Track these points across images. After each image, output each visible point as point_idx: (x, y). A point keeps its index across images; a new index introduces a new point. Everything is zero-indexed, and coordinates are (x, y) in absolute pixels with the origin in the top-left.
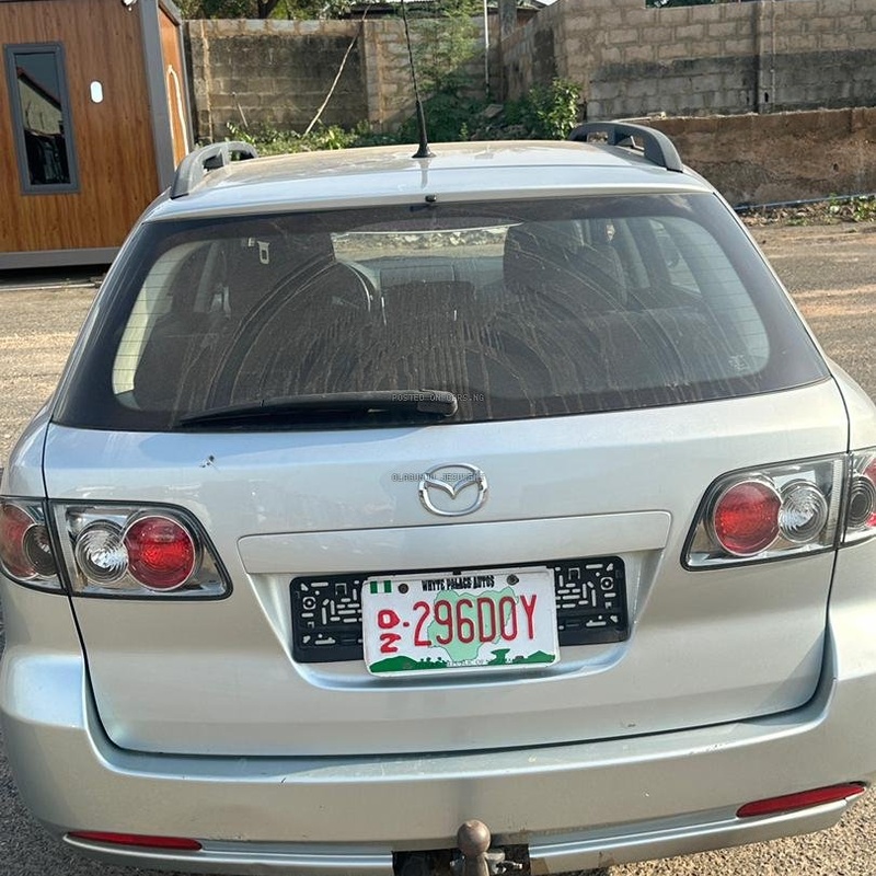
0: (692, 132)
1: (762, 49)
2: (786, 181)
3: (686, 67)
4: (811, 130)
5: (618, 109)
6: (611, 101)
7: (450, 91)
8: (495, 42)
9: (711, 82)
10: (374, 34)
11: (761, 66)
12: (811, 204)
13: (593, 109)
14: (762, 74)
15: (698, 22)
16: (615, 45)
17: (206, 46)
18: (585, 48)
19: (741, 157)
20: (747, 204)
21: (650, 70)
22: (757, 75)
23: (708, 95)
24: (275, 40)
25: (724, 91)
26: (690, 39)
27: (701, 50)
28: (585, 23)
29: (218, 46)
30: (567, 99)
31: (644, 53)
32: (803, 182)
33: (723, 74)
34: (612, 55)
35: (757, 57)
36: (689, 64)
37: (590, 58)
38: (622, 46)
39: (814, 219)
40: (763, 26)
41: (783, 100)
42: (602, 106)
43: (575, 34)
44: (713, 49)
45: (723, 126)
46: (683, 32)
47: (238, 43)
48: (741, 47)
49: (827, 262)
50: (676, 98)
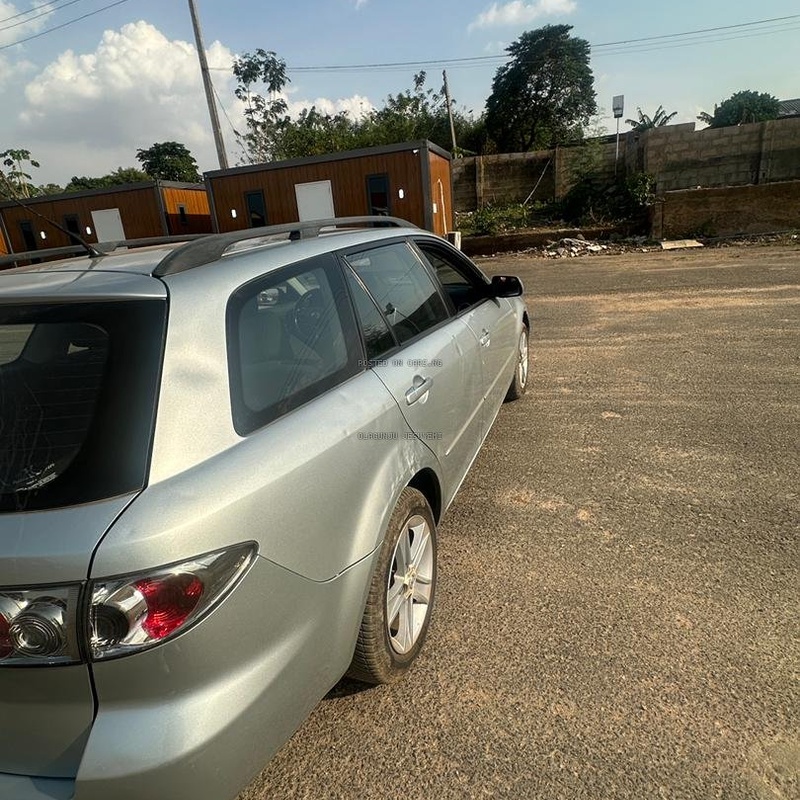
0: (711, 196)
1: (764, 148)
2: (766, 222)
3: (715, 161)
4: (787, 192)
5: (674, 185)
6: (670, 182)
7: (588, 181)
8: (621, 154)
9: (731, 168)
10: (560, 155)
11: (763, 157)
12: (780, 234)
13: (660, 186)
14: (762, 162)
15: (726, 136)
16: (675, 152)
17: (483, 167)
18: (658, 155)
19: (740, 209)
20: (741, 234)
21: (695, 164)
22: (759, 164)
23: (728, 176)
24: (514, 163)
25: (738, 173)
26: (722, 146)
27: (726, 151)
28: (659, 142)
29: (488, 167)
30: (645, 181)
31: (692, 155)
32: (778, 222)
33: (738, 164)
34: (673, 157)
35: (760, 153)
36: (718, 159)
37: (660, 159)
38: (679, 153)
39: (780, 243)
40: (765, 135)
41: (774, 176)
42: (665, 185)
43: (653, 148)
44: (734, 150)
45: (731, 192)
46: (716, 142)
47: (497, 165)
48: (752, 148)
49: (765, 269)
50: (708, 178)
